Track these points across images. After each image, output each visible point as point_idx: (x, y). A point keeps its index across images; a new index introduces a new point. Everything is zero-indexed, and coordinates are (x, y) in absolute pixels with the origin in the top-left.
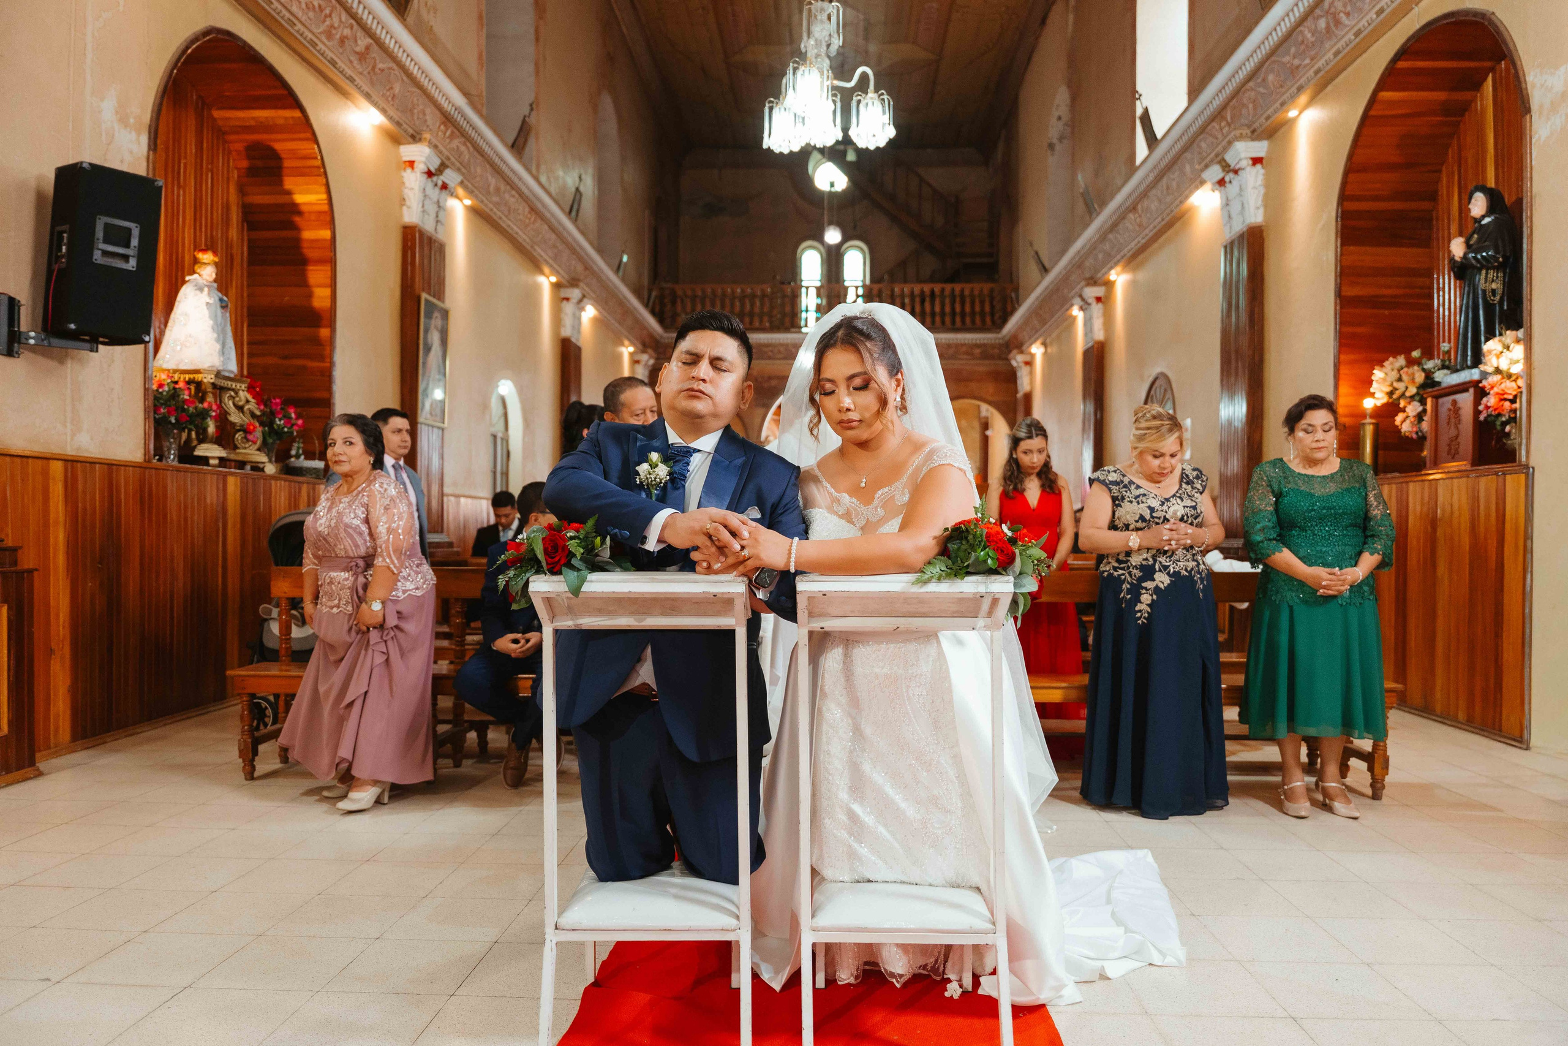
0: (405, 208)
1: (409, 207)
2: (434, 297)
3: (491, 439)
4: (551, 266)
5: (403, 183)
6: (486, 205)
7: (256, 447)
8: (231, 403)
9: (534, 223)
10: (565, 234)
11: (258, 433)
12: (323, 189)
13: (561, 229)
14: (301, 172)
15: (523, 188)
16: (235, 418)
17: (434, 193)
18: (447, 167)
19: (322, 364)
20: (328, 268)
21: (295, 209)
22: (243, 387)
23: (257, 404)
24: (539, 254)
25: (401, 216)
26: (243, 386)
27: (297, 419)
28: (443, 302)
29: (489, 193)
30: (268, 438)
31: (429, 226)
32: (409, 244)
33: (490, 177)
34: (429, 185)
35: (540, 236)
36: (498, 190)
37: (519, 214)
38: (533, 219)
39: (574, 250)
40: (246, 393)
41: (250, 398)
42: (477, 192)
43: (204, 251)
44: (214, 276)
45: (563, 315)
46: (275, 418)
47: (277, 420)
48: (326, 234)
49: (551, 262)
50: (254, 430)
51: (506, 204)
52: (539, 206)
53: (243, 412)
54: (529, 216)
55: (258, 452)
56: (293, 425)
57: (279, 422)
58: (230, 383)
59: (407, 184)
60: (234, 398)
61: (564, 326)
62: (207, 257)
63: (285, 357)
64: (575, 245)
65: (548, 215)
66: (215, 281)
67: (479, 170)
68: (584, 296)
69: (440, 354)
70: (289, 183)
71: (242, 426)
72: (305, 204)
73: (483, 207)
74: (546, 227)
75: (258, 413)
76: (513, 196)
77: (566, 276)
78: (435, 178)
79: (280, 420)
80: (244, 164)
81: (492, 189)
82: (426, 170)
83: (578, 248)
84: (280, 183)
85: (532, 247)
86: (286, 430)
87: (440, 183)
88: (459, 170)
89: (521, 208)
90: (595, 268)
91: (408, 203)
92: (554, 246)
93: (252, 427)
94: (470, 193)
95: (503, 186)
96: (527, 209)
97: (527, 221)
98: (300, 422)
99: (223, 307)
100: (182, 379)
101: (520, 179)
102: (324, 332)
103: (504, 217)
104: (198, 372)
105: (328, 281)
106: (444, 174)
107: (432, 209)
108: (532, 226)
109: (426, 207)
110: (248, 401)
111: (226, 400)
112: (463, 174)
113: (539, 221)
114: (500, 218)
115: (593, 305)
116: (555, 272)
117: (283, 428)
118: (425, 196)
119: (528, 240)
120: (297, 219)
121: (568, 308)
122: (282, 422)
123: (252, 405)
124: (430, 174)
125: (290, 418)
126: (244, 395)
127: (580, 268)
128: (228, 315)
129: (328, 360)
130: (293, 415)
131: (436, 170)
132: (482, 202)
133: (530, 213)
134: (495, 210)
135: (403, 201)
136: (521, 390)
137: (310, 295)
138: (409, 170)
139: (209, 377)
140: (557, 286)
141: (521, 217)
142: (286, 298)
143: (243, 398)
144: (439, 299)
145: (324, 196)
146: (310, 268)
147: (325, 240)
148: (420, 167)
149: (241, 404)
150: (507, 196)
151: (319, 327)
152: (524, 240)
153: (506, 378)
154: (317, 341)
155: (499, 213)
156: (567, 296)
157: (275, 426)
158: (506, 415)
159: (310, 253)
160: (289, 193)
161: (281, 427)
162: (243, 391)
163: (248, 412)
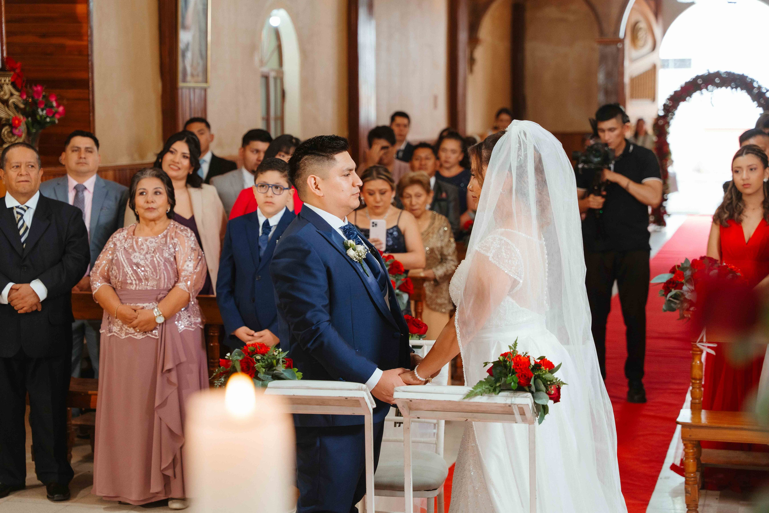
3: (263, 80)
11: (23, 127)
16: (1, 112)
19: (79, 43)
22: (7, 81)
23: (21, 96)
26: (7, 79)
27: (58, 106)
30: (31, 128)
40: (10, 86)
41: (14, 91)
46: (37, 109)
47: (40, 110)
50: (19, 124)
53: (8, 106)
56: (54, 114)
57: (42, 113)
63: (44, 36)
71: (8, 120)
75: (22, 106)
79: (42, 110)
86: (48, 120)
93: (17, 122)
98: (61, 109)
102: (80, 8)
110: (12, 95)
117: (45, 118)
122: (45, 112)
123: (16, 99)
125: (52, 107)
126: (8, 89)
129: (85, 38)
130: (54, 104)
136: (295, 17)
143: (7, 92)
149: (6, 97)
153: (279, 7)
157: (38, 117)
158: (280, 48)
161: (43, 117)
162: (7, 84)
163: (13, 106)
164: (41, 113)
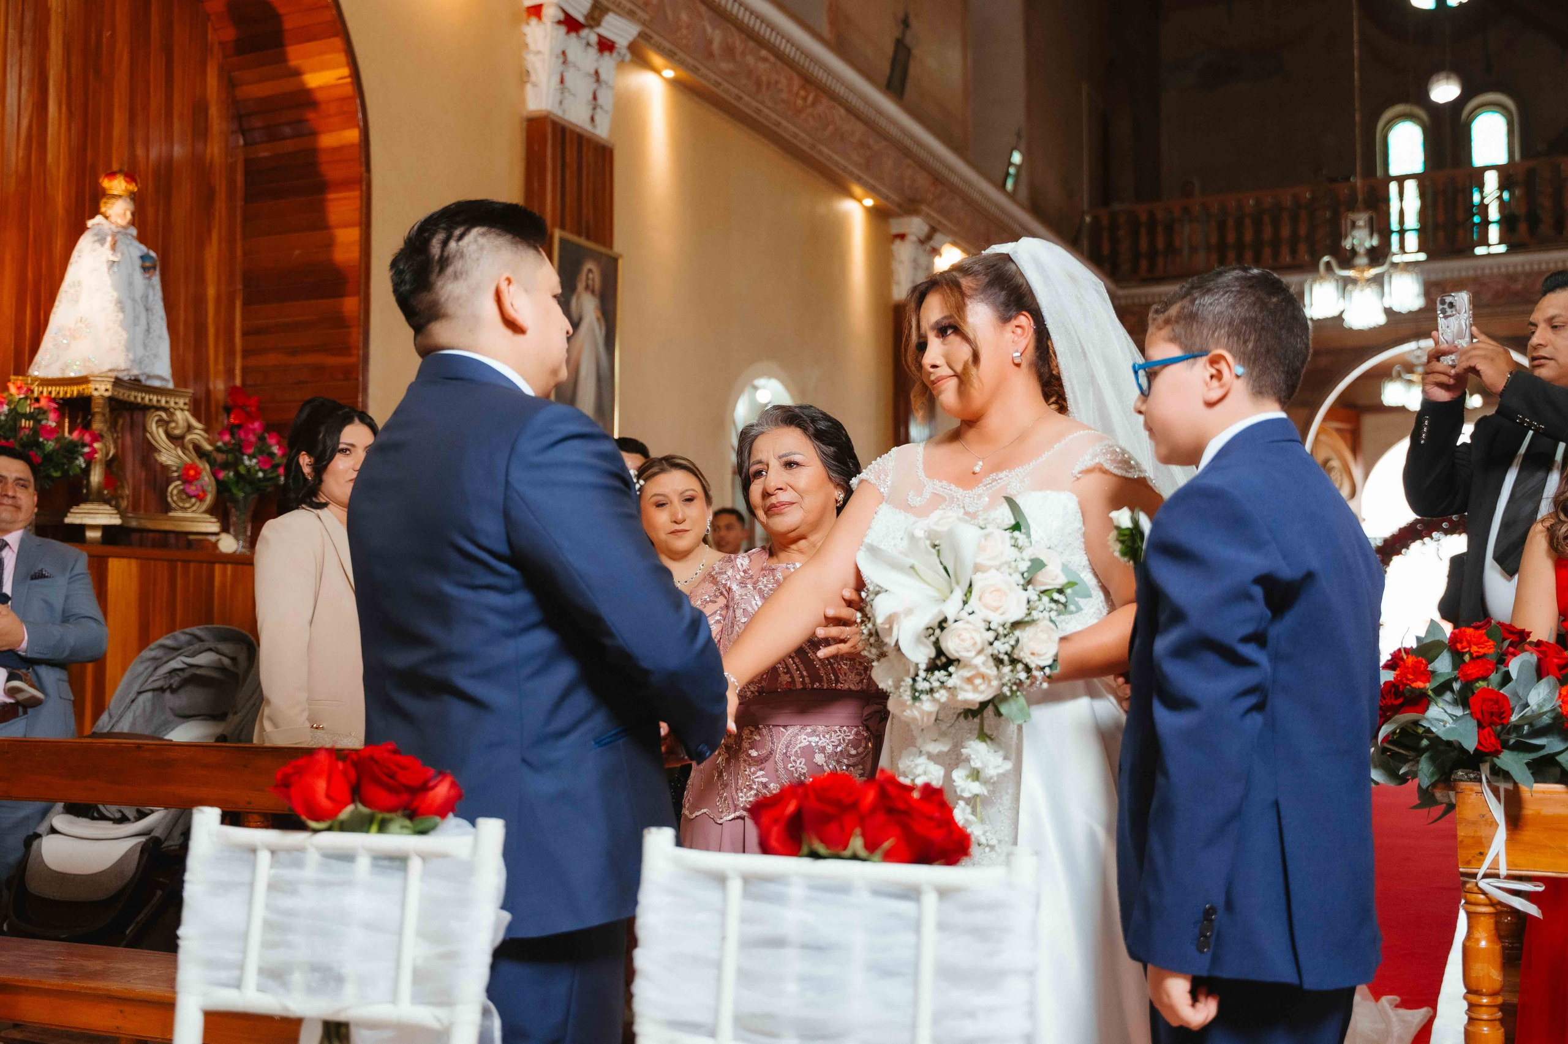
0: (529, 87)
1: (535, 85)
2: (588, 238)
4: (859, 180)
5: (526, 45)
6: (705, 77)
7: (204, 507)
8: (161, 431)
9: (814, 104)
10: (883, 122)
11: (208, 483)
12: (342, 58)
13: (872, 114)
14: (309, 35)
15: (783, 46)
16: (169, 456)
17: (584, 57)
18: (605, 11)
20: (357, 193)
21: (306, 99)
22: (181, 405)
23: (206, 431)
24: (830, 159)
25: (523, 101)
26: (181, 402)
28: (610, 245)
29: (711, 55)
31: (577, 115)
32: (536, 148)
33: (709, 29)
34: (574, 45)
35: (831, 128)
36: (729, 51)
37: (781, 91)
38: (810, 98)
39: (905, 151)
40: (186, 413)
41: (194, 422)
42: (681, 54)
43: (112, 175)
44: (129, 216)
45: (895, 265)
46: (241, 455)
47: (245, 457)
48: (352, 135)
49: (856, 171)
50: (200, 476)
51: (750, 73)
52: (820, 74)
53: (184, 448)
54: (802, 93)
55: (207, 516)
56: (276, 466)
57: (249, 462)
58: (155, 398)
59: (532, 46)
60: (167, 423)
61: (898, 283)
62: (118, 185)
63: (295, 352)
64: (908, 142)
65: (841, 90)
66: (132, 223)
67: (684, 17)
68: (933, 230)
69: (600, 334)
70: (296, 55)
71: (179, 469)
72: (320, 88)
73: (704, 82)
74: (842, 112)
75: (208, 447)
76: (765, 60)
77: (894, 197)
78: (584, 32)
79: (251, 457)
80: (230, 34)
81: (716, 46)
82: (562, 16)
83: (915, 148)
84: (283, 59)
85: (813, 147)
86: (261, 475)
87: (594, 39)
88: (631, 15)
89: (784, 82)
90: (955, 179)
91: (533, 78)
92: (863, 145)
93: (192, 472)
94: (670, 55)
95: (737, 41)
96: (797, 83)
97: (800, 102)
99: (145, 269)
100: (45, 394)
101: (772, 27)
102: (350, 304)
103: (746, 98)
104: (83, 380)
105: (355, 216)
106: (604, 24)
107: (580, 86)
108: (810, 110)
109: (569, 82)
110: (190, 428)
111: (154, 426)
112: (644, 23)
113: (824, 105)
114: (739, 98)
115: (955, 244)
116: (872, 190)
117: (258, 472)
118: (565, 62)
119: (802, 135)
120: (311, 115)
121: (904, 252)
123: (198, 435)
124: (570, 24)
125: (271, 454)
126: (183, 417)
127: (923, 181)
128: (156, 279)
129: (356, 353)
131: (586, 17)
132: (695, 70)
133: (803, 87)
134: (726, 85)
135: (524, 76)
137: (330, 244)
138: (534, 21)
139: (102, 387)
140: (879, 215)
141: (784, 96)
142: (297, 252)
143: (181, 423)
144: (596, 240)
145: (345, 71)
146: (331, 196)
147: (352, 145)
148: (551, 13)
149: (177, 432)
150: (750, 60)
151: (343, 295)
152: (795, 136)
153: (770, 375)
154: (340, 322)
155: (735, 91)
156: (901, 231)
157: (241, 469)
159: (332, 172)
160: (297, 73)
161: (252, 471)
162: (182, 410)
163: (191, 447)
164: (247, 462)
